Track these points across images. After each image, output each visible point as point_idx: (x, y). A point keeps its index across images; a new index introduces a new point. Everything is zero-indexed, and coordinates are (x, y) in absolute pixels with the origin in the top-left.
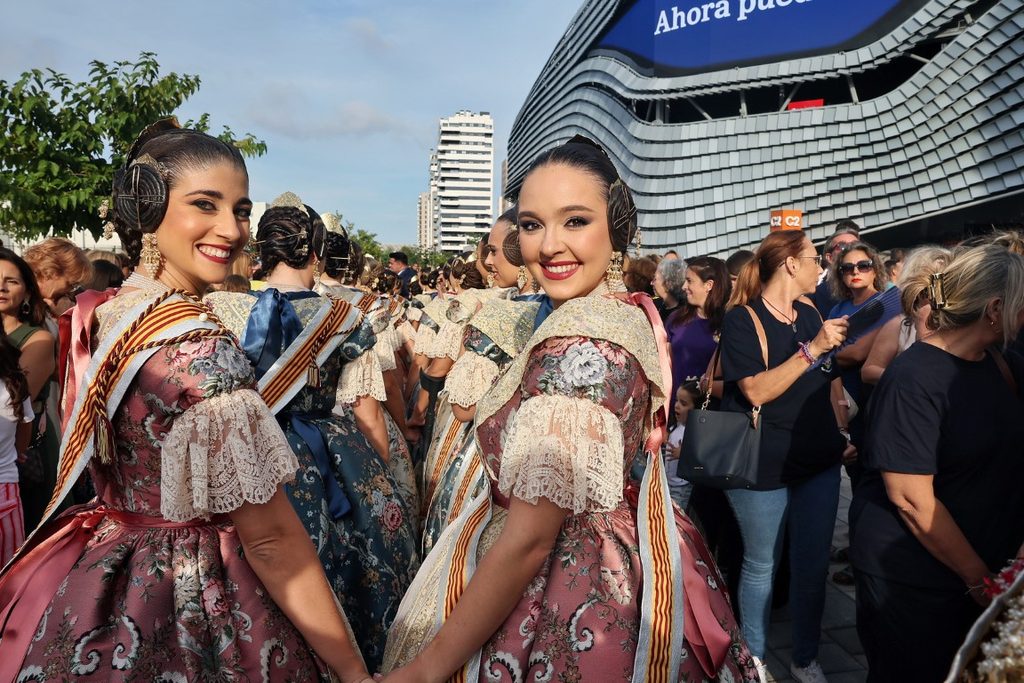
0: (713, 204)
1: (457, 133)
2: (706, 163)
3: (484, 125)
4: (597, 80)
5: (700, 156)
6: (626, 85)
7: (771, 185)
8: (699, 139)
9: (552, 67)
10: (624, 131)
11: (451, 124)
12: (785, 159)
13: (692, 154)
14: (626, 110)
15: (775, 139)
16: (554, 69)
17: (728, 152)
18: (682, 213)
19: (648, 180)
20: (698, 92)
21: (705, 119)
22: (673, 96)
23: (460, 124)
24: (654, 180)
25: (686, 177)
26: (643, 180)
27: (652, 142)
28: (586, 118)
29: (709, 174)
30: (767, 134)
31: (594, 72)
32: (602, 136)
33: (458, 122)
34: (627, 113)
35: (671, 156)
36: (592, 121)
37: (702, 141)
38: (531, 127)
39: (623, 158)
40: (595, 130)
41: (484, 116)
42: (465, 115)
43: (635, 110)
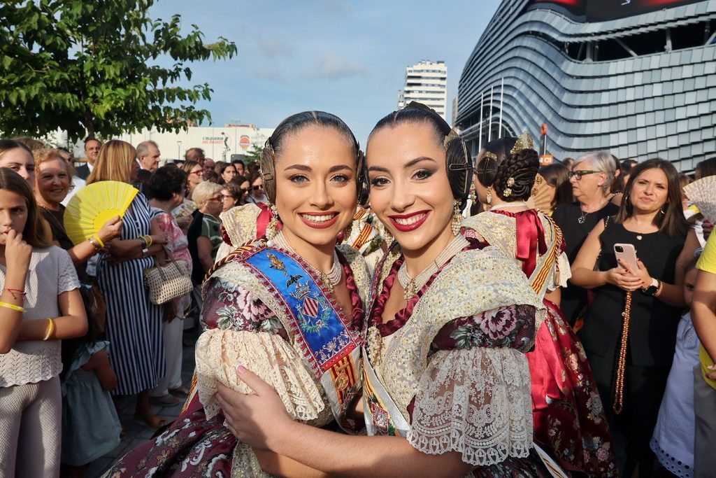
0: (636, 129)
1: (419, 77)
2: (630, 95)
3: (440, 71)
4: (535, 29)
5: (625, 88)
6: (561, 30)
7: (692, 111)
8: (625, 74)
9: (496, 21)
10: (557, 68)
11: (415, 71)
13: (618, 87)
14: (560, 52)
15: (699, 70)
16: (498, 23)
17: (652, 84)
18: (607, 136)
19: (577, 110)
20: (626, 33)
21: (631, 56)
22: (603, 37)
23: (422, 71)
24: (583, 110)
25: (611, 107)
26: (573, 110)
27: (582, 77)
28: (524, 61)
29: (633, 103)
30: (692, 66)
31: (532, 22)
32: (538, 75)
33: (420, 69)
34: (560, 54)
35: (598, 89)
36: (529, 63)
37: (628, 75)
38: (477, 71)
39: (556, 92)
40: (531, 70)
41: (440, 64)
42: (426, 64)
43: (567, 51)
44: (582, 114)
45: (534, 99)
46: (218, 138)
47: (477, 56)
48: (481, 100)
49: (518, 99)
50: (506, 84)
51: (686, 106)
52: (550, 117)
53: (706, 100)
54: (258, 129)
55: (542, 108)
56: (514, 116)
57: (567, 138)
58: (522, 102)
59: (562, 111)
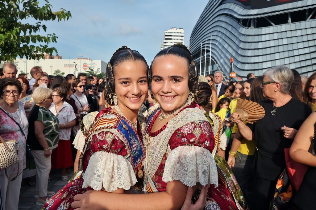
0: (275, 60)
1: (171, 36)
2: (272, 44)
3: (181, 33)
4: (226, 12)
5: (270, 40)
6: (239, 13)
7: (301, 52)
8: (269, 34)
10: (237, 31)
11: (169, 33)
12: (308, 41)
13: (266, 40)
14: (238, 23)
15: (304, 32)
16: (208, 10)
17: (282, 39)
18: (261, 64)
19: (247, 51)
20: (270, 14)
21: (272, 25)
22: (259, 16)
23: (172, 32)
24: (250, 51)
25: (263, 49)
26: (245, 51)
27: (249, 35)
28: (221, 28)
29: (273, 48)
30: (300, 31)
31: (225, 9)
32: (228, 34)
33: (171, 32)
34: (238, 25)
35: (257, 41)
36: (224, 29)
37: (271, 34)
38: (199, 32)
39: (237, 42)
40: (225, 32)
41: (181, 29)
42: (174, 29)
43: (242, 23)
44: (249, 53)
45: (226, 46)
46: (72, 65)
47: (198, 25)
48: (200, 46)
49: (218, 45)
50: (213, 38)
51: (298, 49)
52: (234, 54)
53: (307, 46)
54: (92, 60)
55: (230, 50)
56: (216, 54)
57: (242, 65)
58: (220, 47)
59: (240, 52)
